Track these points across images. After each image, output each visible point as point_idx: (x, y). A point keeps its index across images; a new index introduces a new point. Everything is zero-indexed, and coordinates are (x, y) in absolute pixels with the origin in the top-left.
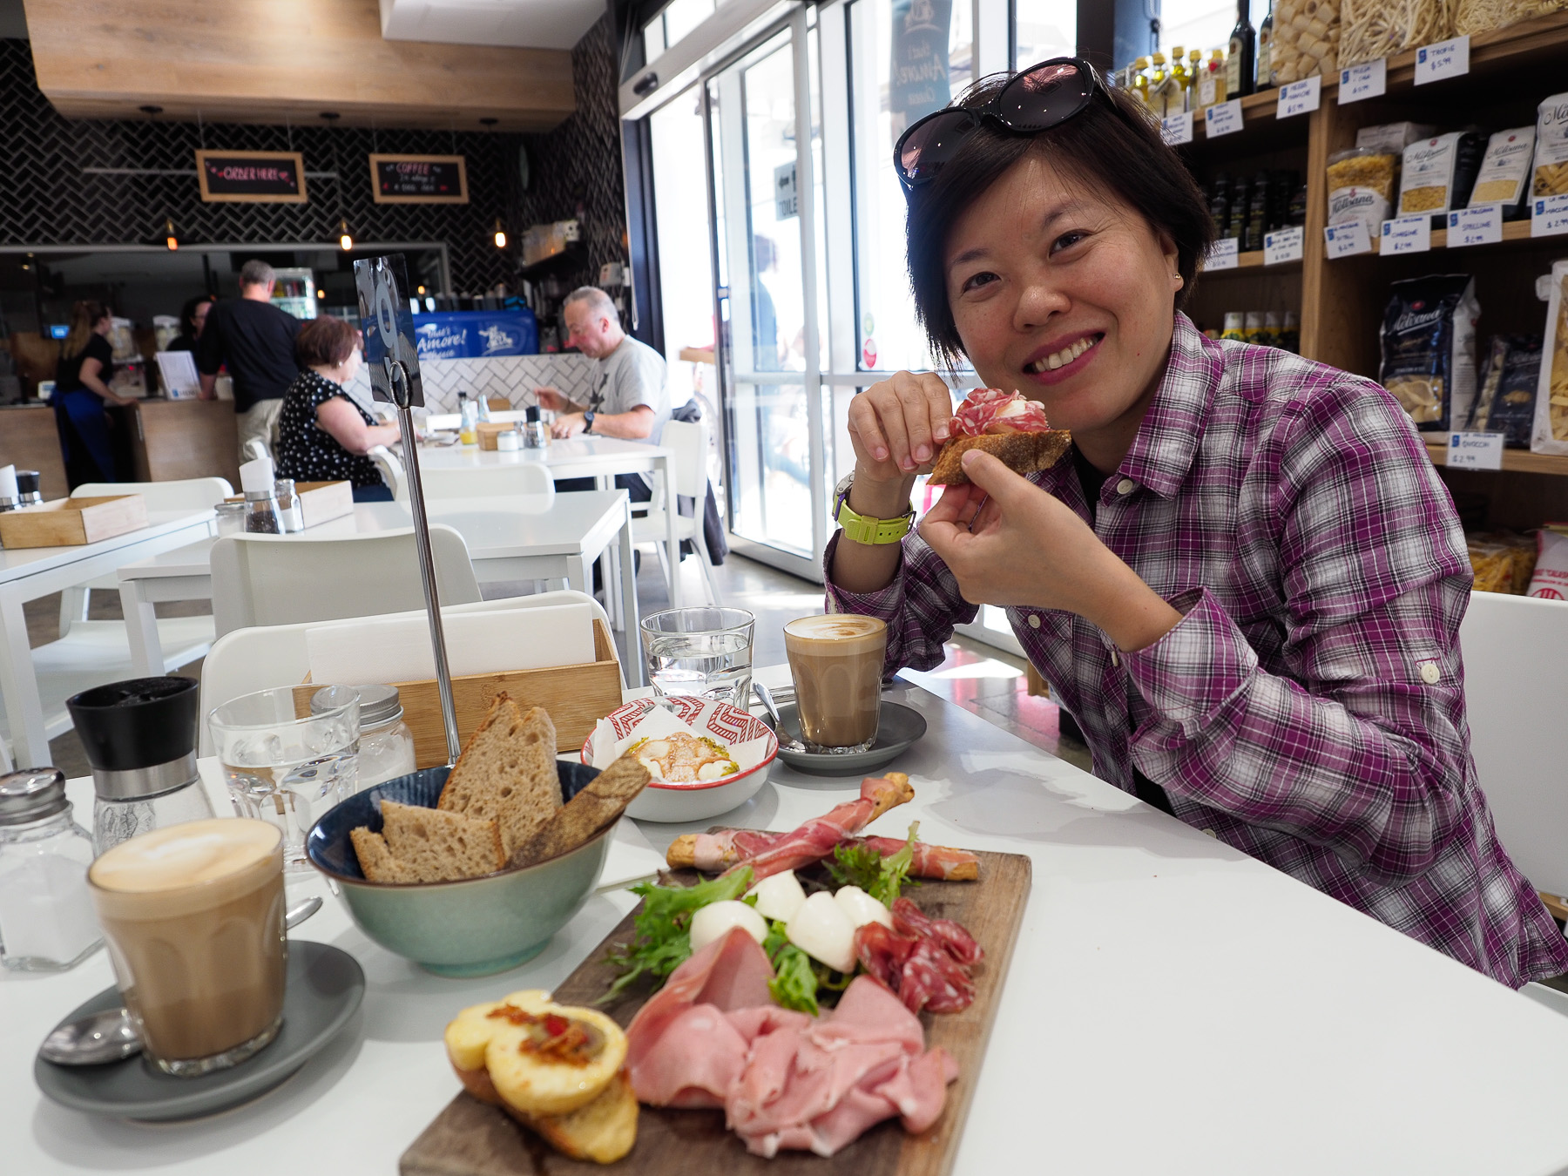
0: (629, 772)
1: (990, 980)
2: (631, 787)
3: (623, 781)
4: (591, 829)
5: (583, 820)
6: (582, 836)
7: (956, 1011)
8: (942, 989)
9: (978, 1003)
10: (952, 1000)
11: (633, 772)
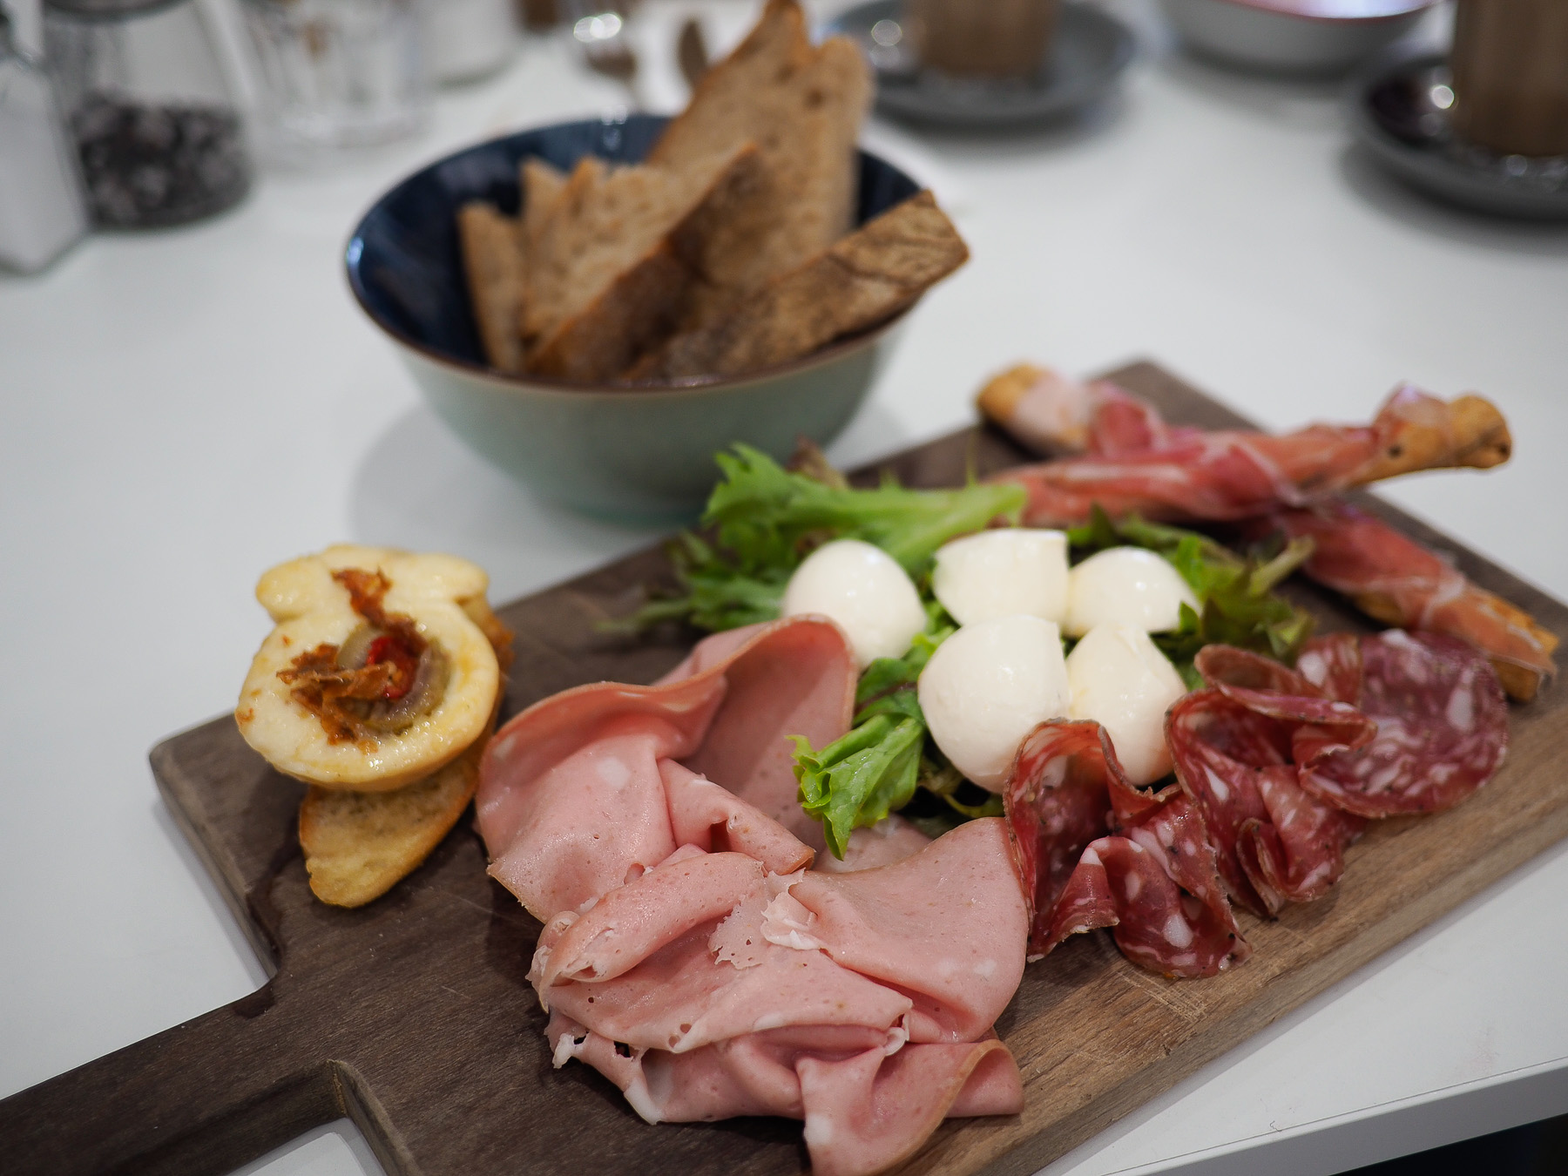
0: (924, 236)
1: (1310, 944)
2: (920, 267)
3: (911, 250)
4: (827, 331)
5: (813, 311)
6: (807, 341)
7: (1165, 973)
8: (1159, 919)
9: (1231, 983)
10: (1169, 950)
11: (930, 237)
